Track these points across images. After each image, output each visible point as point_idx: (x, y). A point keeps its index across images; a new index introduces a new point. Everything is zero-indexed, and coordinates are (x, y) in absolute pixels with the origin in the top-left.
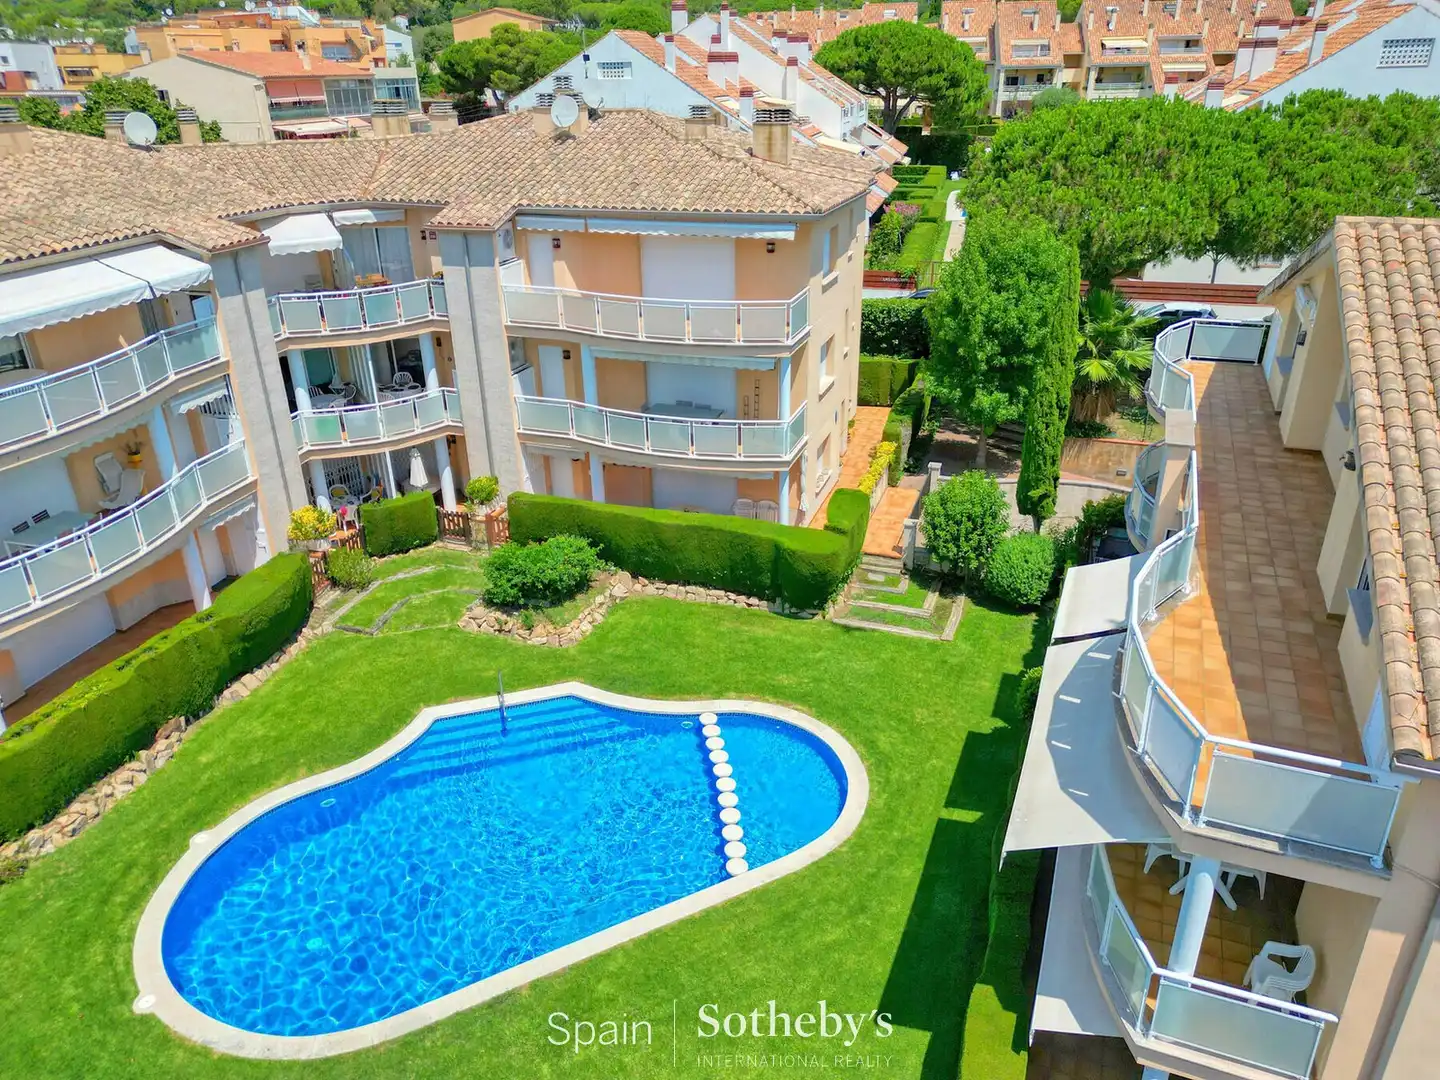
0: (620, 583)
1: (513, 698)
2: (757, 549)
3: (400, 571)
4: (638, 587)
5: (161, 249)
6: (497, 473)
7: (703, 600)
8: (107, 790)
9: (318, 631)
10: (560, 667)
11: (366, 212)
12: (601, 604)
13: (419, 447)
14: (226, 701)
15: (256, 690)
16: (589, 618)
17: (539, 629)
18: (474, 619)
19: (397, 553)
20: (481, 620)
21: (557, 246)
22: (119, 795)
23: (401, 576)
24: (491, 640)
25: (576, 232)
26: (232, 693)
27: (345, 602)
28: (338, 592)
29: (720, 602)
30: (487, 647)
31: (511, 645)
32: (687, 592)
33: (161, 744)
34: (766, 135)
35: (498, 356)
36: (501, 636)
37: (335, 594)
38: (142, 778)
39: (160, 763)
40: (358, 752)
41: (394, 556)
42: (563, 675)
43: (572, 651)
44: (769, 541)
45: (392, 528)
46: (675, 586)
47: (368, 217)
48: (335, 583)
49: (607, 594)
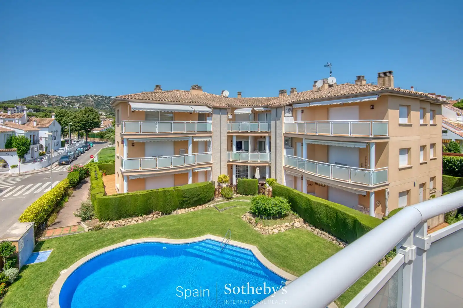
0: (298, 222)
1: (232, 242)
2: (347, 220)
3: (241, 199)
4: (305, 226)
5: (206, 107)
6: (277, 178)
7: (327, 239)
8: (130, 220)
9: (209, 206)
10: (256, 239)
11: (262, 108)
12: (287, 226)
13: (259, 167)
14: (174, 213)
15: (183, 213)
16: (279, 229)
17: (259, 225)
18: (245, 216)
19: (245, 195)
20: (247, 217)
21: (303, 112)
22: (132, 223)
23: (241, 200)
24: (245, 224)
25: (307, 107)
26: (177, 212)
27: (222, 201)
28: (222, 199)
29: (334, 242)
30: (242, 225)
31: (250, 227)
32: (322, 234)
33: (151, 216)
34: (383, 80)
35: (281, 142)
36: (249, 224)
37: (221, 199)
38: (140, 222)
39: (147, 220)
40: (182, 237)
41: (244, 195)
42: (253, 242)
43: (265, 237)
44: (353, 217)
45: (244, 187)
46: (317, 230)
47: (262, 109)
48: (222, 196)
49: (292, 223)
